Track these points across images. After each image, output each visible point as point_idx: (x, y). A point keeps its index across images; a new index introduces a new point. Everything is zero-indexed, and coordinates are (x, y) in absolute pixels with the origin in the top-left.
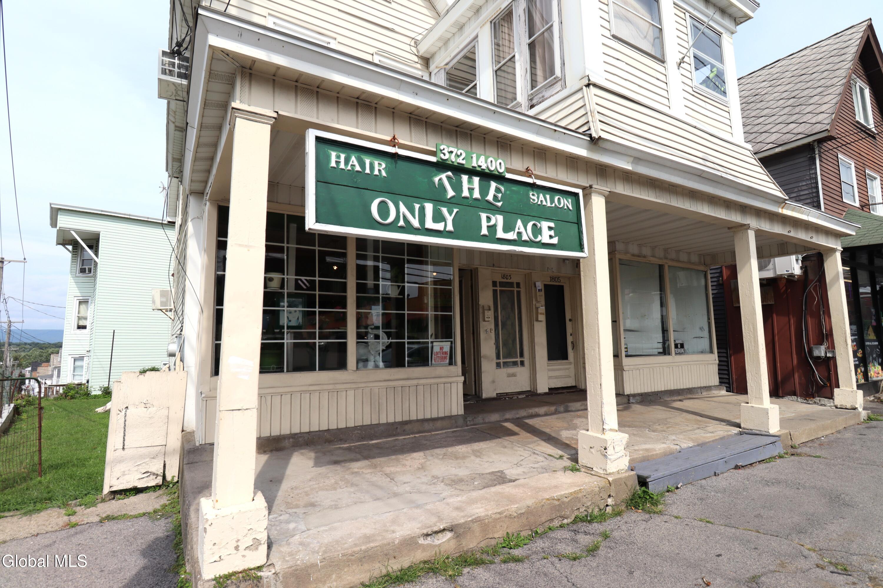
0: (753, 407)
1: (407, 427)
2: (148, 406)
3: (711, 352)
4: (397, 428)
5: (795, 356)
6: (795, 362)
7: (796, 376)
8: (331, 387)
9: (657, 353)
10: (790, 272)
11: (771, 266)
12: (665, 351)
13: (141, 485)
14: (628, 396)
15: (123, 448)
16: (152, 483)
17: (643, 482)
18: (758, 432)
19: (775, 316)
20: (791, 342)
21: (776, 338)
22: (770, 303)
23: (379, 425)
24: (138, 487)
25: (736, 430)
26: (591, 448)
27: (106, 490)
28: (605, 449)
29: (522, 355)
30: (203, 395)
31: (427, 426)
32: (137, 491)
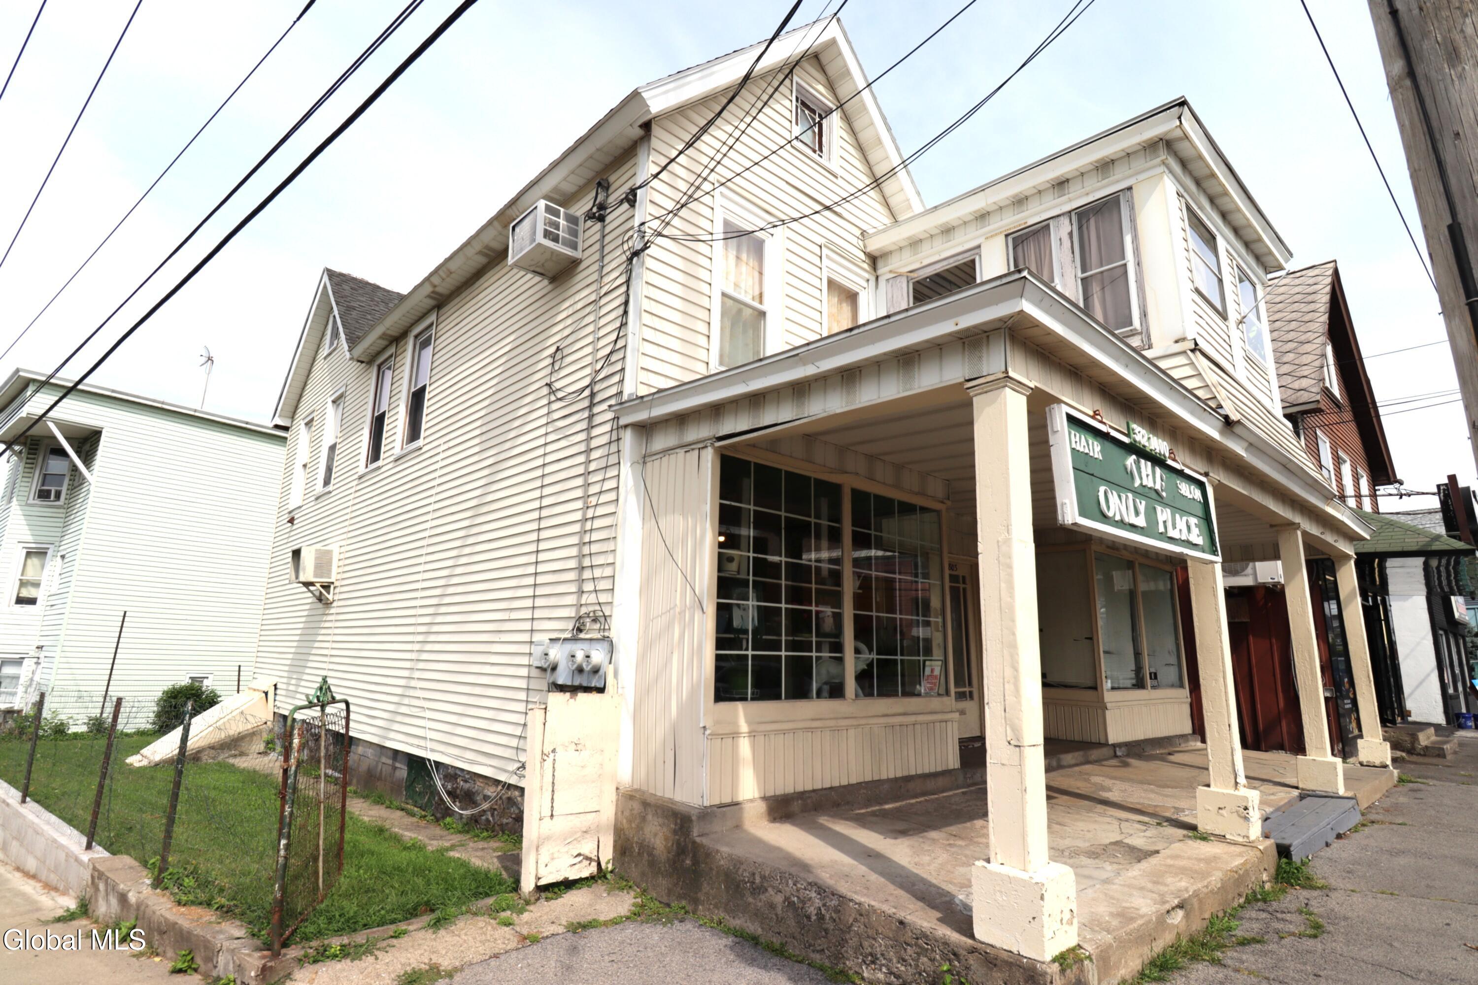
0: (1314, 760)
1: (911, 786)
2: (579, 747)
3: (1182, 686)
4: (901, 787)
5: (1281, 695)
6: (1282, 704)
7: (1284, 724)
8: (832, 723)
9: (1129, 686)
10: (1276, 580)
11: (1249, 570)
12: (1139, 684)
13: (573, 875)
14: (1114, 746)
15: (552, 816)
16: (585, 874)
17: (1283, 851)
18: (1324, 794)
19: (1251, 638)
20: (1274, 675)
21: (1255, 670)
22: (1244, 620)
23: (880, 782)
24: (570, 878)
25: (1296, 793)
26: (1220, 808)
27: (528, 885)
28: (1246, 809)
29: (970, 684)
30: (708, 732)
31: (930, 784)
32: (568, 885)
